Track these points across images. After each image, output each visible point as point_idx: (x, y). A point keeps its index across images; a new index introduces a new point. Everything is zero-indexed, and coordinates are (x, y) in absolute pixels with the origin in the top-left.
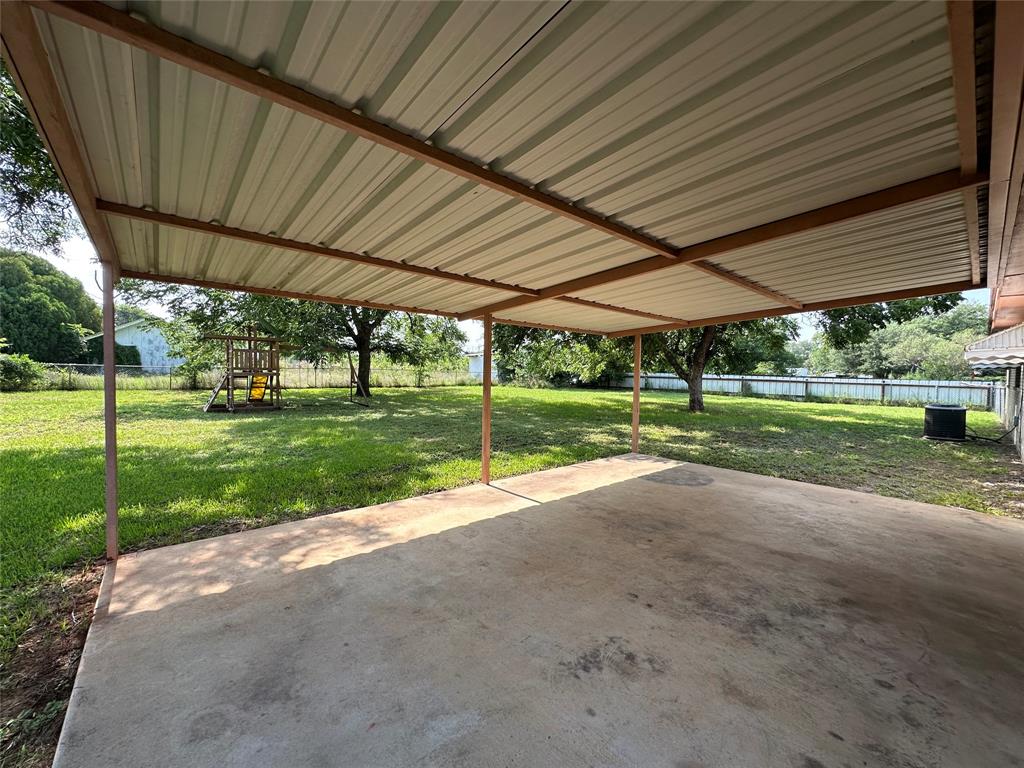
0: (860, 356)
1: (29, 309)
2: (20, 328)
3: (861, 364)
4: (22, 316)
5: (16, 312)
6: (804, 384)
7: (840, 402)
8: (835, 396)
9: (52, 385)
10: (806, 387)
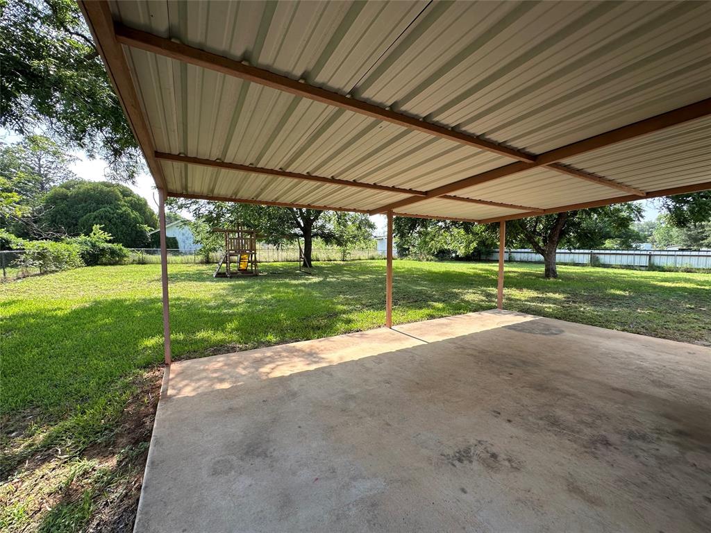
4: (117, 221)
6: (648, 257)
7: (682, 271)
8: (677, 266)
9: (134, 261)
10: (650, 259)
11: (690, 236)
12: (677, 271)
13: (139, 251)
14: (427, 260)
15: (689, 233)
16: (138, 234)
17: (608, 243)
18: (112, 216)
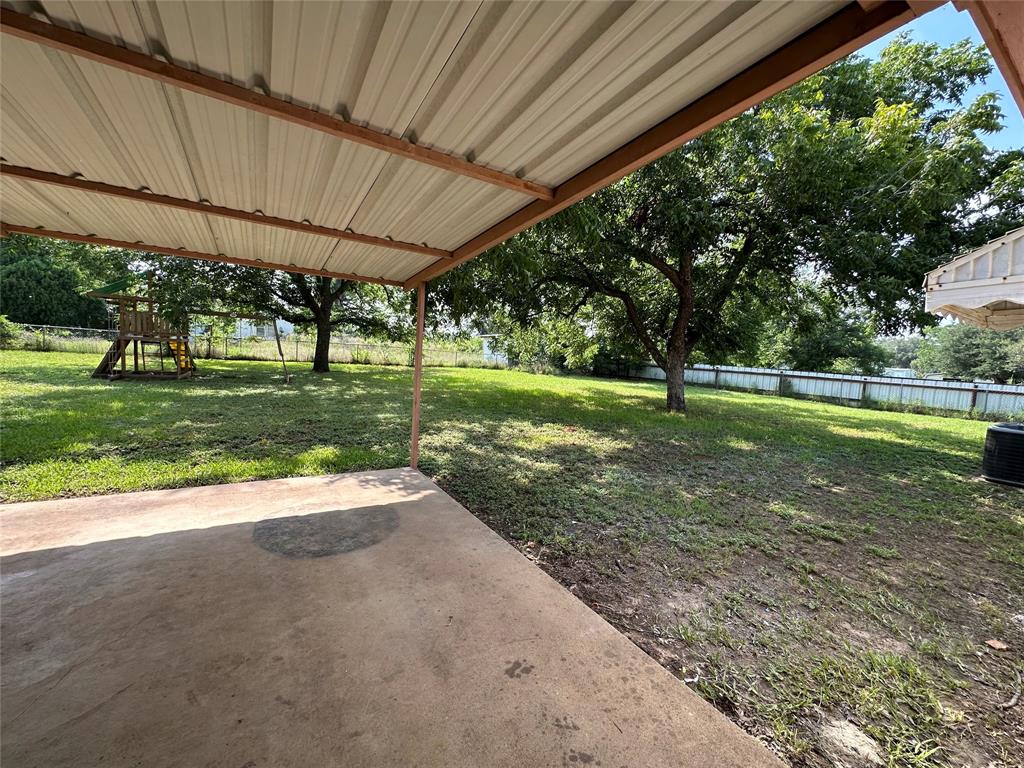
0: (976, 355)
1: (60, 276)
2: (50, 293)
3: (976, 366)
4: (53, 283)
5: (47, 279)
6: (862, 385)
7: (909, 411)
8: (903, 402)
9: (27, 345)
10: (864, 389)
11: (958, 360)
12: (902, 411)
13: (37, 328)
14: (544, 373)
15: (957, 355)
16: (92, 307)
17: (839, 364)
18: (43, 273)
